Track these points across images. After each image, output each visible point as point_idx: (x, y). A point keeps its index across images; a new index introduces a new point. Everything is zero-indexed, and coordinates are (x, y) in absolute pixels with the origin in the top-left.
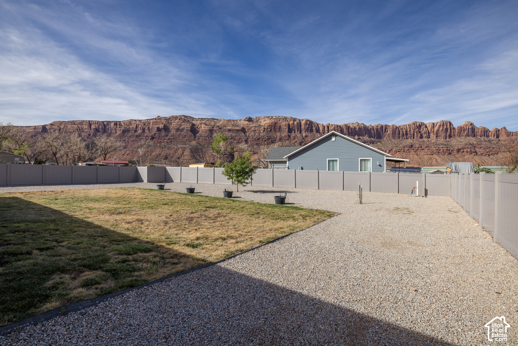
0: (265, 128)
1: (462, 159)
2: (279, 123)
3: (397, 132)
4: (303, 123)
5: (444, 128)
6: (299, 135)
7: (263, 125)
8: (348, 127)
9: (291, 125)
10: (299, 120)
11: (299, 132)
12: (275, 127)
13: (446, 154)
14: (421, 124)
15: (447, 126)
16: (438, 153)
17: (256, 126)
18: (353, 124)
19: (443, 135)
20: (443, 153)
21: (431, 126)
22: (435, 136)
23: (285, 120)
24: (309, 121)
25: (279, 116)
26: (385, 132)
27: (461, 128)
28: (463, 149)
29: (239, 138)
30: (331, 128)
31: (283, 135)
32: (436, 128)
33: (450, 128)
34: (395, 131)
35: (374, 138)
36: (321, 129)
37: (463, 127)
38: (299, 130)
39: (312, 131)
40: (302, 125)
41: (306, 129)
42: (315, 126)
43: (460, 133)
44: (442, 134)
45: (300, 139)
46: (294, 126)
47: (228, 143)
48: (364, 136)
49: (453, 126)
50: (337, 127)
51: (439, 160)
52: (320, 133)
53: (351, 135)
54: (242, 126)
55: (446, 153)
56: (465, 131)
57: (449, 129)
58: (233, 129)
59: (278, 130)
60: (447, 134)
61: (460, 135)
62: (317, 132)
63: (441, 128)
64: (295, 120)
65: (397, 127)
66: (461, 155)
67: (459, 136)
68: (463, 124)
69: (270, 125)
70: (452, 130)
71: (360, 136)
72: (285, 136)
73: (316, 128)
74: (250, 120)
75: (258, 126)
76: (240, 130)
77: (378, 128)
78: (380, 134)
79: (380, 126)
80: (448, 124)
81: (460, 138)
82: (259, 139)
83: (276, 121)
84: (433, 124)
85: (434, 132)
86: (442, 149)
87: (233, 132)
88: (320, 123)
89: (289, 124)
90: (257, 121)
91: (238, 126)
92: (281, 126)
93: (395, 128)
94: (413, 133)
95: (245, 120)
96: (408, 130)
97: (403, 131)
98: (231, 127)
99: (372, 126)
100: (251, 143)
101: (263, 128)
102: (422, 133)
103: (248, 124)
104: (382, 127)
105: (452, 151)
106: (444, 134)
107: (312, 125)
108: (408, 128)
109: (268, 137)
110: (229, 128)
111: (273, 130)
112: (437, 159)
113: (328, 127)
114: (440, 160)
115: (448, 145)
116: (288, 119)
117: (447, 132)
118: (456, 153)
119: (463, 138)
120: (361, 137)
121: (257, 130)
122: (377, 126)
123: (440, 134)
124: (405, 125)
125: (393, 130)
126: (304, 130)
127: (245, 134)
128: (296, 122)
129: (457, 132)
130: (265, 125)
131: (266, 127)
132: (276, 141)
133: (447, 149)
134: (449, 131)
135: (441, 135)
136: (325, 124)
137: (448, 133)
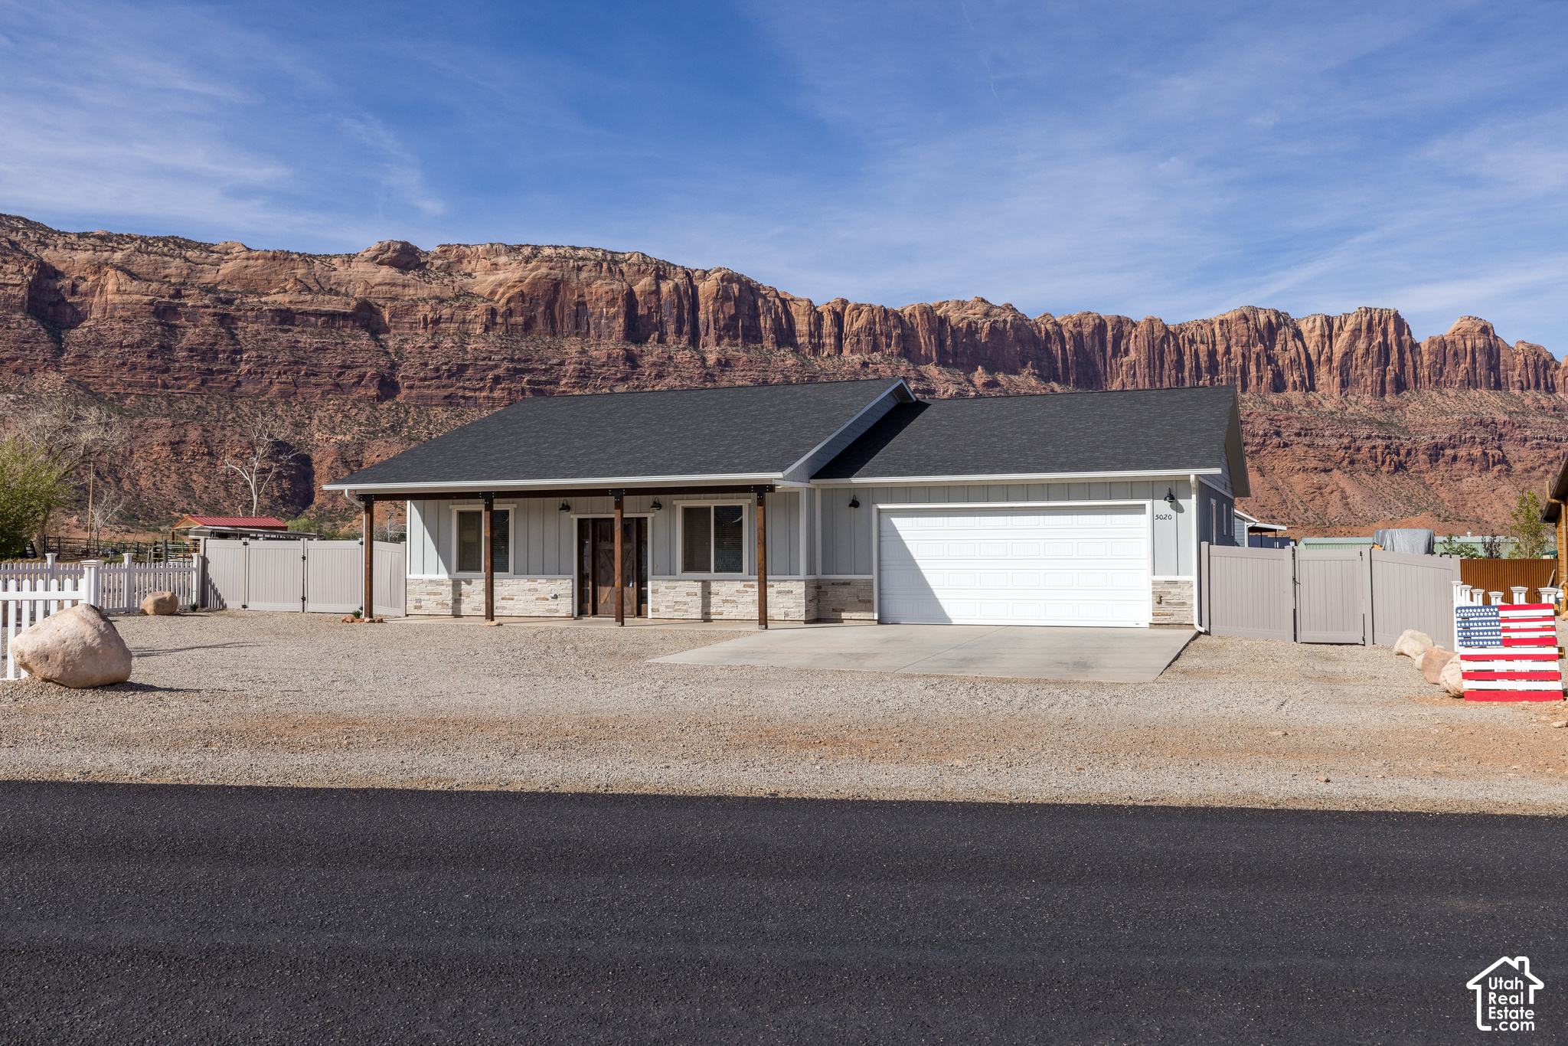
0: (493, 312)
1: (1451, 495)
2: (574, 285)
3: (1170, 357)
4: (706, 288)
5: (1375, 343)
6: (683, 356)
7: (486, 292)
8: (937, 323)
9: (640, 299)
10: (687, 274)
11: (685, 339)
12: (550, 306)
13: (1385, 469)
14: (1274, 320)
15: (1385, 332)
16: (1352, 462)
17: (444, 296)
18: (961, 304)
19: (1368, 375)
20: (1371, 465)
21: (1318, 332)
22: (1337, 380)
23: (610, 270)
24: (738, 279)
25: (575, 248)
26: (1114, 355)
27: (1445, 348)
28: (1454, 447)
29: (338, 362)
30: (856, 326)
31: (598, 354)
32: (1339, 344)
33: (1400, 344)
34: (1162, 352)
35: (1065, 381)
36: (802, 325)
37: (1453, 342)
38: (686, 328)
39: (752, 335)
40: (702, 300)
41: (722, 323)
42: (769, 310)
43: (1441, 370)
44: (1366, 372)
45: (691, 378)
46: (659, 307)
47: (275, 388)
48: (1016, 373)
49: (1410, 334)
50: (886, 318)
51: (1356, 497)
52: (796, 349)
53: (955, 365)
54: (359, 292)
55: (1383, 462)
56: (1457, 364)
57: (1395, 348)
58: (305, 307)
59: (568, 325)
60: (1385, 371)
61: (1438, 379)
62: (779, 344)
63: (1361, 345)
64: (662, 271)
65: (1171, 329)
66: (1447, 475)
67: (1437, 383)
68: (1453, 327)
69: (522, 294)
70: (1408, 355)
71: (999, 370)
72: (609, 356)
73: (777, 320)
74: (406, 258)
75: (457, 298)
76: (345, 316)
77: (1080, 334)
78: (1094, 365)
79: (1091, 323)
80: (1391, 327)
81: (1440, 393)
82: (462, 368)
83: (557, 273)
84: (1329, 321)
85: (1330, 360)
86: (1369, 444)
87: (306, 324)
88: (796, 295)
89: (631, 294)
90: (448, 269)
91: (337, 294)
92: (584, 304)
93: (1159, 333)
94: (1240, 361)
95: (377, 260)
96: (1221, 348)
97: (1196, 351)
98: (294, 297)
99: (1055, 323)
100: (414, 392)
101: (481, 307)
102: (1280, 363)
103: (394, 285)
104: (1101, 326)
105: (1409, 453)
106: (1375, 371)
107: (755, 303)
108: (1218, 338)
109: (512, 360)
110: (283, 300)
111: (540, 325)
112: (1349, 491)
113: (838, 318)
114: (1358, 498)
115: (1392, 424)
116: (624, 267)
117: (1387, 363)
118: (1425, 463)
119: (1451, 393)
120: (1000, 377)
121: (451, 319)
122: (1079, 324)
123: (1359, 372)
124: (1205, 322)
125: (1151, 345)
126: (712, 330)
127: (377, 340)
128: (671, 284)
129: (1429, 366)
130: (493, 293)
131: (501, 306)
132: (556, 382)
133: (1387, 447)
134: (1394, 356)
135: (1362, 375)
136: (821, 303)
137: (1390, 367)
